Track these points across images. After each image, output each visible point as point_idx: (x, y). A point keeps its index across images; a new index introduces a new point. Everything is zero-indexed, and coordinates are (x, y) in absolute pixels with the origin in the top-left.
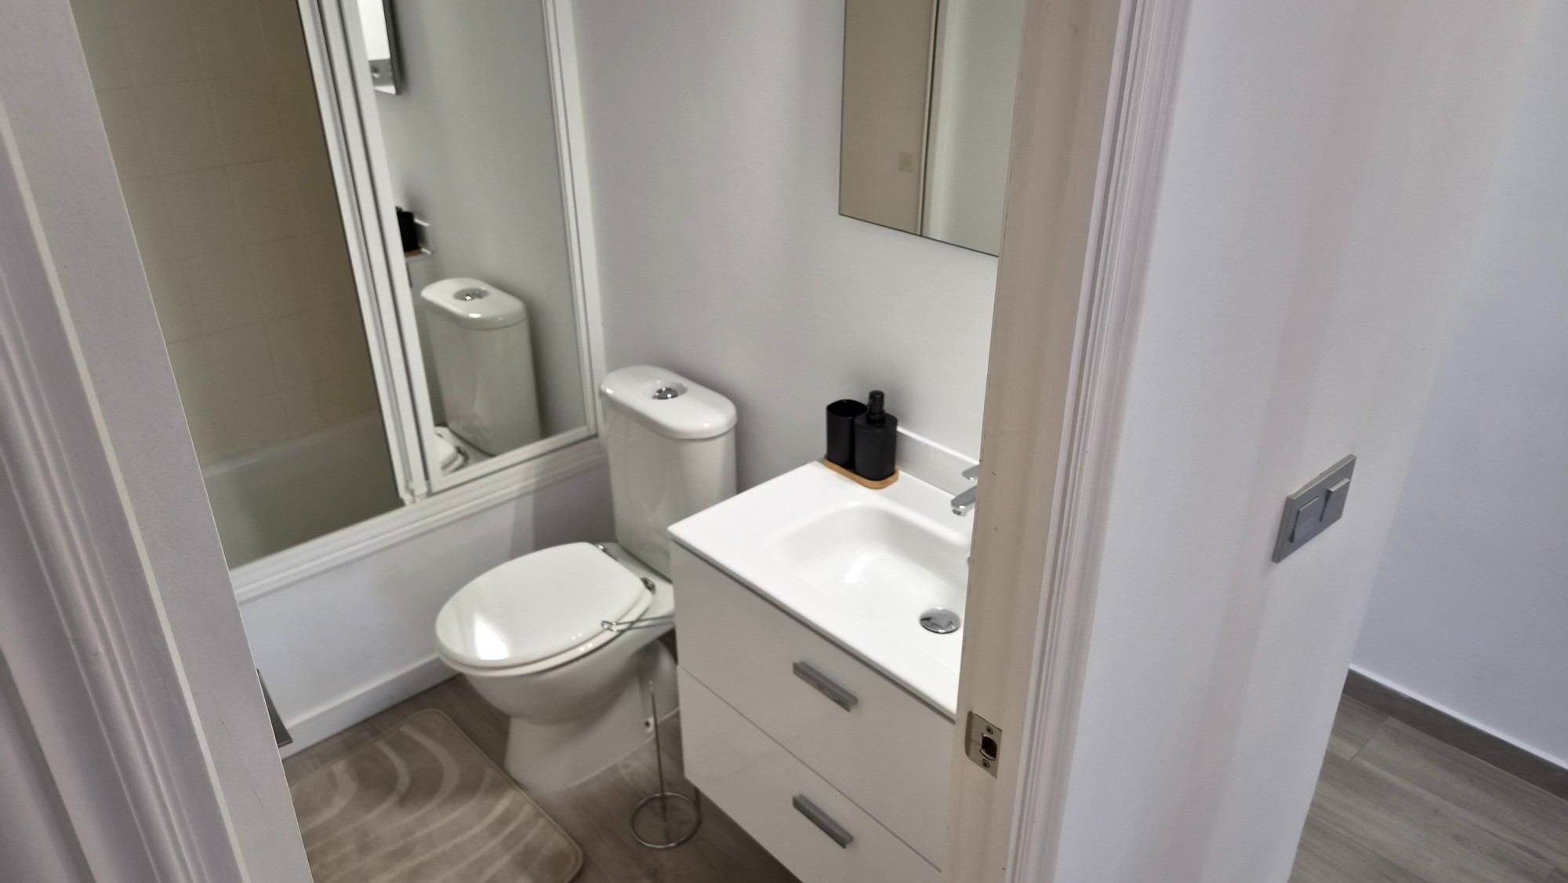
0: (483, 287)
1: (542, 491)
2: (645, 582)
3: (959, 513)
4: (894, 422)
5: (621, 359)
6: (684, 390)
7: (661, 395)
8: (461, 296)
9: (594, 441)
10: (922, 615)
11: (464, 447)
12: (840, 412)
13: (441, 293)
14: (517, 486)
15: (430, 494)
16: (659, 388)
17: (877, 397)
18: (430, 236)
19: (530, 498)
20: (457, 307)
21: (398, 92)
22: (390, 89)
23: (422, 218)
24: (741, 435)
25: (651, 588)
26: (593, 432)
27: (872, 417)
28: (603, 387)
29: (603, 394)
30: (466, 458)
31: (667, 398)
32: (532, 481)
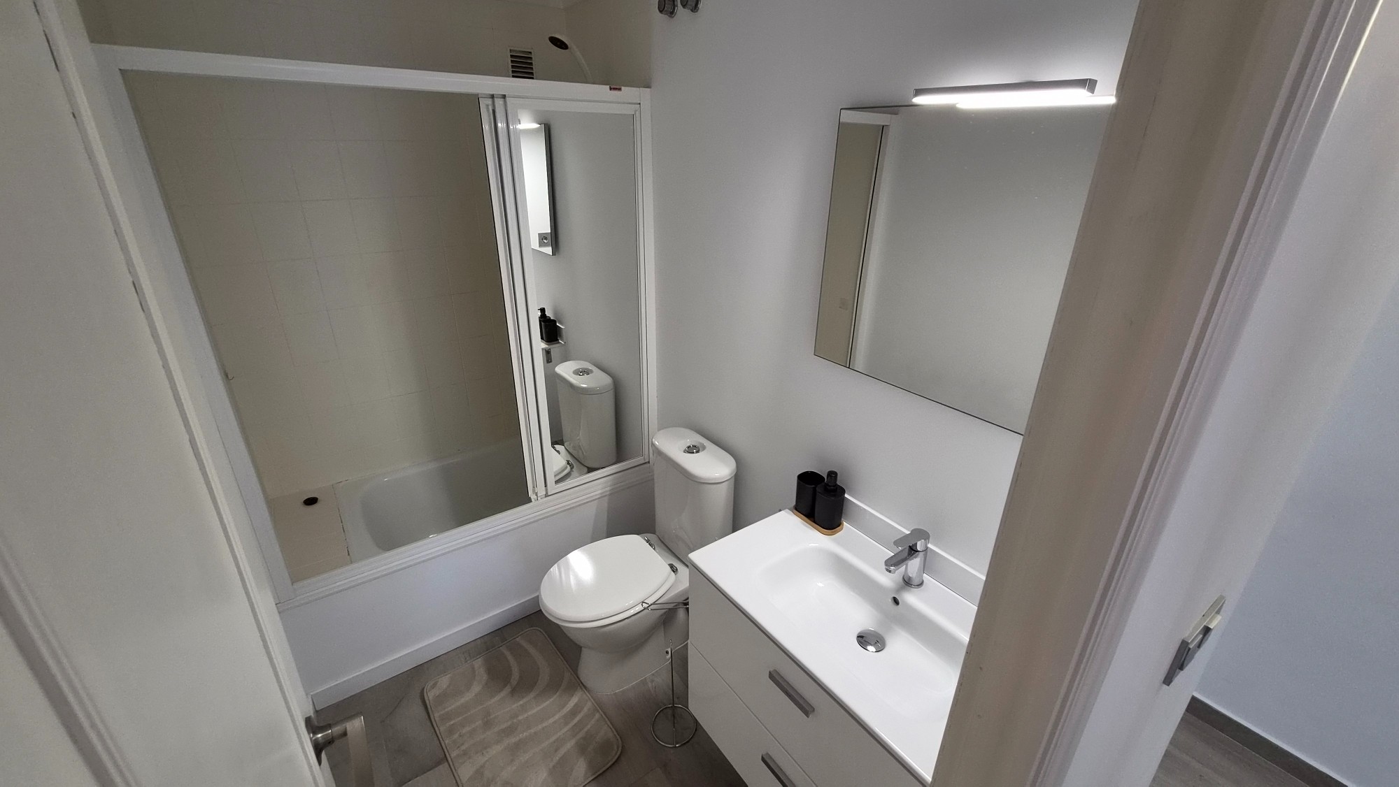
0: (591, 367)
1: (614, 494)
2: (671, 566)
3: (890, 572)
4: (843, 491)
5: (668, 422)
6: (704, 448)
7: (692, 450)
8: (578, 372)
9: (647, 465)
10: (859, 633)
11: (571, 461)
12: (807, 479)
13: (565, 370)
14: (599, 492)
15: (547, 495)
16: (688, 445)
17: (832, 475)
18: (564, 333)
19: (606, 499)
20: (574, 380)
21: (554, 254)
22: (548, 250)
23: (560, 323)
24: (738, 481)
25: (674, 569)
26: (647, 461)
27: (829, 488)
28: (654, 440)
29: (653, 444)
30: (572, 468)
31: (693, 453)
32: (608, 489)
